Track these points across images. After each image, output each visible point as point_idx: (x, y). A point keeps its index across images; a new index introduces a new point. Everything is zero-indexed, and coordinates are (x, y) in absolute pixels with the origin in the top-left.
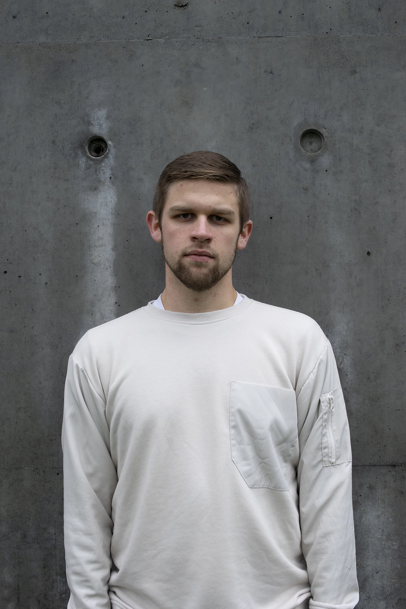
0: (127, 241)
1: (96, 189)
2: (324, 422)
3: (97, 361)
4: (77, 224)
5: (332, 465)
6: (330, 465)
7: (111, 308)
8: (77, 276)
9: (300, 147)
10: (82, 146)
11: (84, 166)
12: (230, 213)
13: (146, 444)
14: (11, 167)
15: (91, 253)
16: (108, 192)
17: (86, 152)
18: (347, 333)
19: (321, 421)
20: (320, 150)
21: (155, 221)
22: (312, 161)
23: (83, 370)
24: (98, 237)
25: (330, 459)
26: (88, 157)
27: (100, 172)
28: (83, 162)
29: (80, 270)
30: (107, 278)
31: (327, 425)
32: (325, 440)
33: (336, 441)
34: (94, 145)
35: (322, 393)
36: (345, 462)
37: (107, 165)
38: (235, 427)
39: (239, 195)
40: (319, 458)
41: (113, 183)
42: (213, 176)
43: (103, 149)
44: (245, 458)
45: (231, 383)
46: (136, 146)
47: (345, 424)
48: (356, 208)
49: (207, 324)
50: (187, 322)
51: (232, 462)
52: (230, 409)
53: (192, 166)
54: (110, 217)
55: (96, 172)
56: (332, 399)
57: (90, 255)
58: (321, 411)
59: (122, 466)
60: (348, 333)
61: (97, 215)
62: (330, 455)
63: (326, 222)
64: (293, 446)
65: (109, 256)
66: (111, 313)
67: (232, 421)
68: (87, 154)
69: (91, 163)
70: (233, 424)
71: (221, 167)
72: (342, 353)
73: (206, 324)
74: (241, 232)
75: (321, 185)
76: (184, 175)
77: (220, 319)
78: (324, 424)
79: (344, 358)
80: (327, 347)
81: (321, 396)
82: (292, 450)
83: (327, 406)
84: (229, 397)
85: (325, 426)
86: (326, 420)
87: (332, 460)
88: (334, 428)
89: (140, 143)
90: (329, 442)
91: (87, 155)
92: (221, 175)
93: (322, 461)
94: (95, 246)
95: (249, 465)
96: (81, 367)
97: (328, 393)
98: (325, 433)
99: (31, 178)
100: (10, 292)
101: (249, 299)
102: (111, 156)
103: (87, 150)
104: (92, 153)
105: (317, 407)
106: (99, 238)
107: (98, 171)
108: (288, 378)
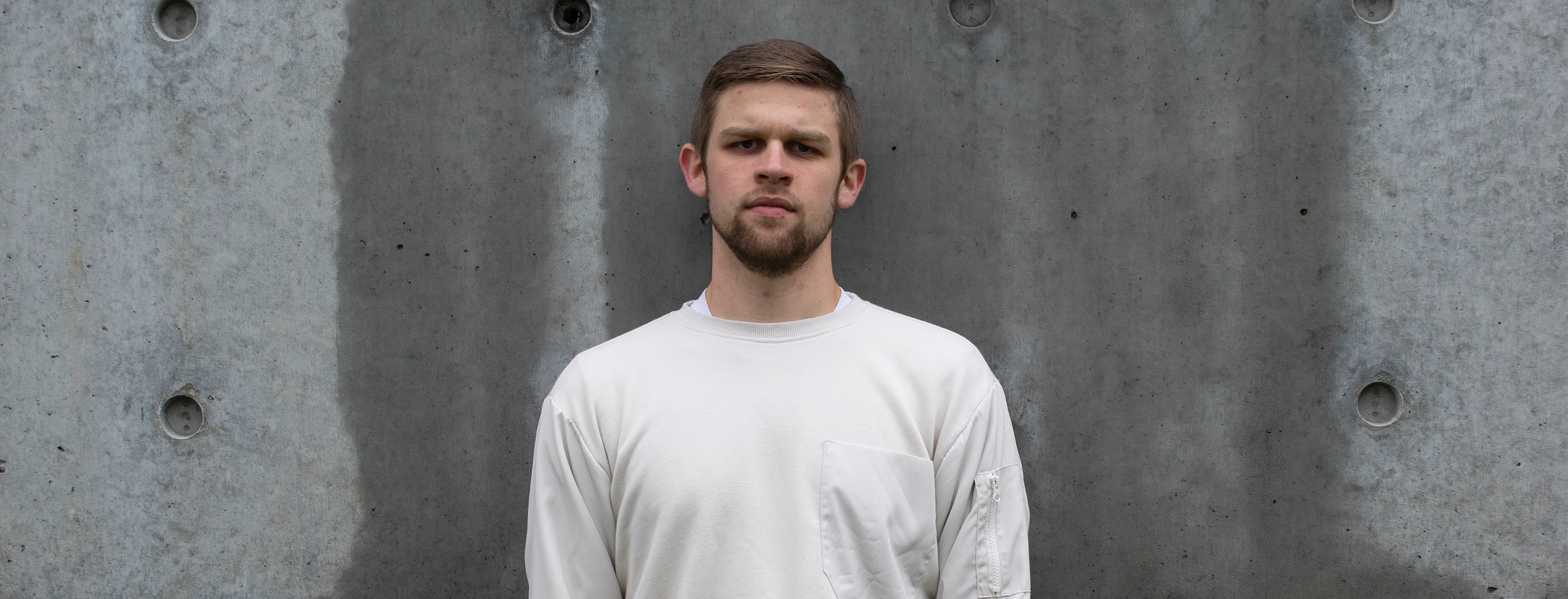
0: (628, 189)
1: (569, 93)
2: (981, 520)
3: (595, 406)
4: (535, 157)
5: (995, 596)
6: (991, 596)
7: (598, 314)
8: (534, 254)
9: (949, 17)
10: (543, 12)
11: (547, 50)
12: (821, 139)
13: (680, 543)
14: (409, 50)
15: (560, 211)
16: (592, 98)
17: (550, 22)
18: (1032, 360)
19: (975, 517)
20: (986, 22)
21: (694, 162)
22: (972, 42)
23: (571, 423)
24: (574, 181)
25: (991, 586)
26: (555, 33)
27: (576, 61)
28: (546, 42)
29: (541, 243)
30: (590, 258)
31: (987, 526)
32: (982, 551)
33: (1003, 554)
34: (564, 7)
35: (979, 469)
36: (1018, 593)
37: (590, 48)
38: (828, 517)
39: (837, 110)
40: (969, 584)
41: (601, 82)
42: (792, 74)
43: (581, 17)
44: (845, 571)
45: (824, 444)
46: (643, 13)
47: (1021, 528)
48: (1051, 131)
49: (786, 342)
50: (752, 338)
51: (824, 574)
52: (822, 486)
53: (758, 60)
54: (596, 145)
55: (570, 61)
56: (995, 481)
57: (558, 215)
58: (976, 501)
59: (635, 587)
60: (1034, 361)
61: (573, 141)
62: (991, 578)
63: (996, 157)
64: (927, 558)
65: (595, 218)
66: (598, 324)
67: (824, 506)
68: (552, 27)
69: (561, 43)
70: (825, 511)
71: (807, 62)
72: (1023, 399)
73: (784, 342)
74: (843, 176)
75: (987, 87)
76: (744, 74)
77: (808, 335)
78: (981, 524)
79: (1027, 407)
80: (992, 392)
81: (976, 475)
82: (925, 565)
83: (986, 493)
84: (821, 466)
85: (983, 527)
86: (985, 517)
87: (995, 587)
88: (1000, 533)
89: (651, 8)
90: (990, 556)
91: (553, 29)
92: (806, 73)
93: (977, 588)
94: (568, 198)
95: (850, 582)
96: (567, 416)
97: (990, 470)
98: (983, 539)
99: (447, 70)
100: (410, 283)
101: (863, 301)
102: (597, 32)
103: (552, 19)
104: (562, 23)
105: (970, 493)
106: (575, 183)
107: (574, 58)
108: (921, 437)
